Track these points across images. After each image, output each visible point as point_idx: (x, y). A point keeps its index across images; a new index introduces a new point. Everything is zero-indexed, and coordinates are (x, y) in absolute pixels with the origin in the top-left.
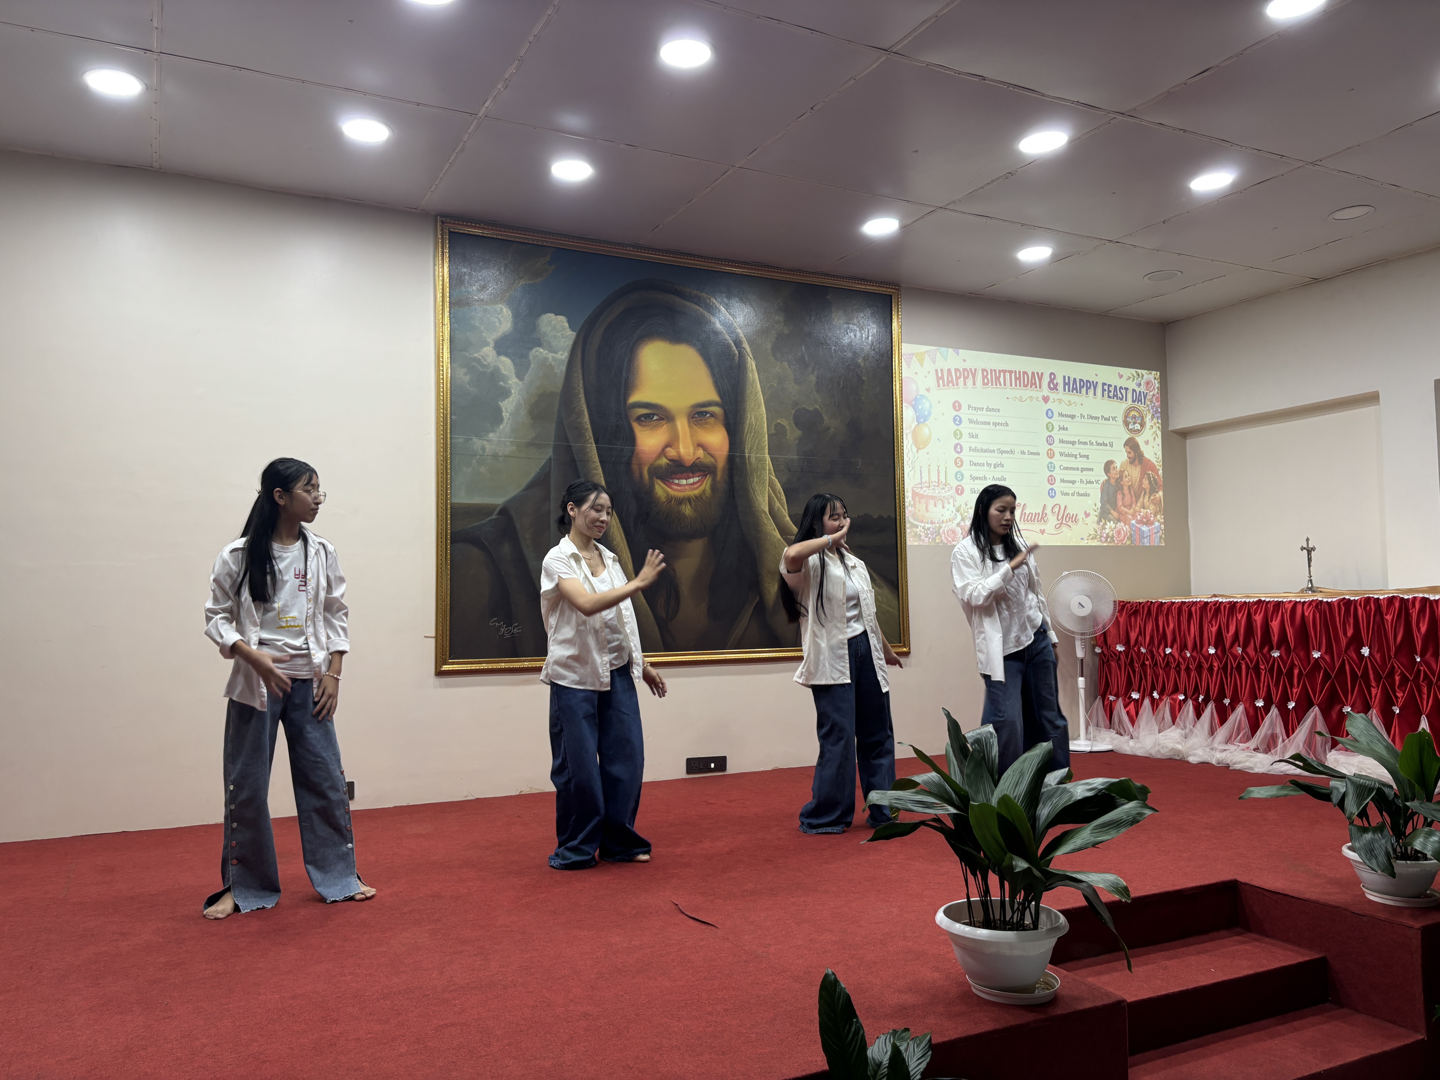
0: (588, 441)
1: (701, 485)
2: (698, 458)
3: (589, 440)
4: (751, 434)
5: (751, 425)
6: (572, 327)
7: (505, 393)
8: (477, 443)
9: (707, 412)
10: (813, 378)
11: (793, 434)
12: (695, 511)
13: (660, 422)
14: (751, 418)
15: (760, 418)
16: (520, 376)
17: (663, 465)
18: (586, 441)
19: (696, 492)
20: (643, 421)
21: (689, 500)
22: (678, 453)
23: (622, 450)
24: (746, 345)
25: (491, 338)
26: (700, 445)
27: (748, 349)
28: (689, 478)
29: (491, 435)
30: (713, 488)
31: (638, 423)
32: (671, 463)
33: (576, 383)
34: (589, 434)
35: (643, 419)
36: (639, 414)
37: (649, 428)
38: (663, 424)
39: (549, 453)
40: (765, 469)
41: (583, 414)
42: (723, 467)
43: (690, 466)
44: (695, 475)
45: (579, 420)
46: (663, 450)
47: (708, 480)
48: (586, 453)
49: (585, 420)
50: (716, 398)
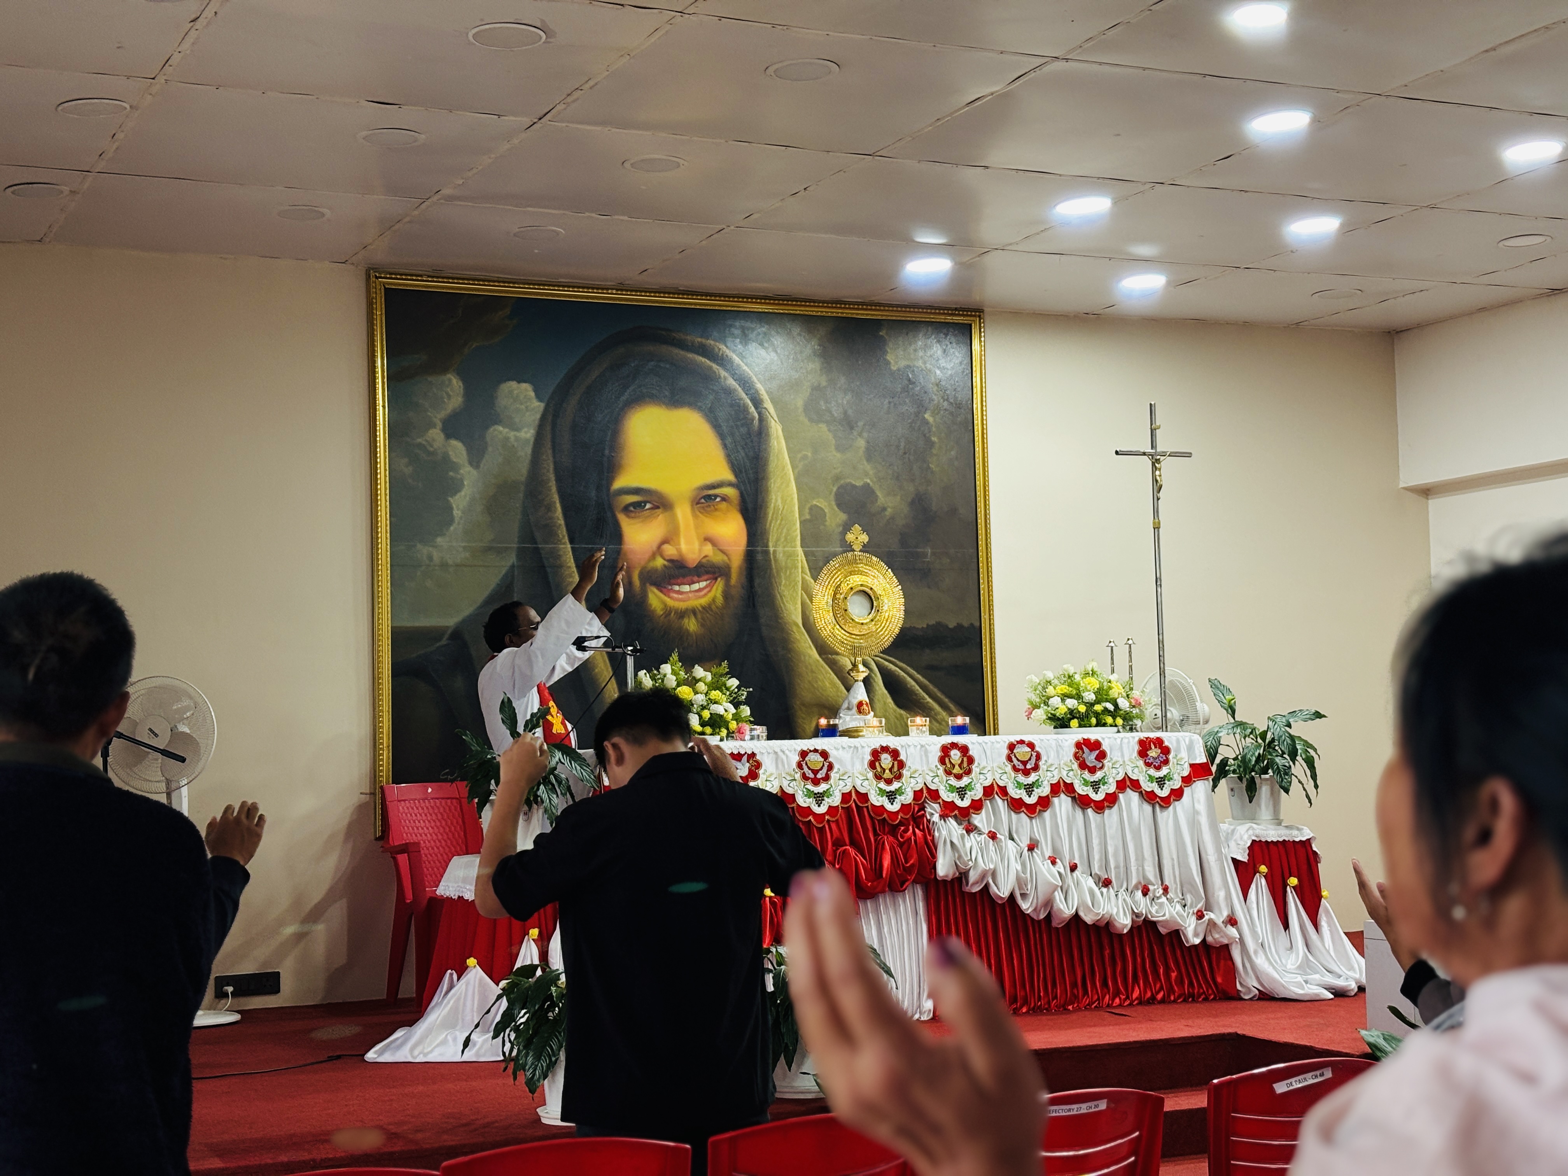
0: (561, 541)
1: (710, 591)
2: (706, 556)
3: (562, 539)
4: (777, 521)
5: (776, 509)
7: (455, 487)
8: (423, 551)
9: (716, 496)
10: (861, 443)
11: (833, 514)
12: (702, 625)
13: (654, 512)
14: (776, 500)
15: (788, 502)
16: (474, 463)
17: (658, 568)
18: (558, 541)
19: (704, 601)
20: (631, 511)
21: (694, 611)
22: (679, 550)
24: (768, 405)
25: (438, 417)
26: (708, 539)
28: (693, 583)
29: (439, 540)
30: (726, 595)
31: (626, 515)
32: (670, 565)
33: (545, 468)
34: (563, 532)
35: (632, 509)
36: (627, 503)
37: (641, 520)
38: (658, 514)
39: (512, 559)
40: (796, 568)
41: (555, 507)
42: (740, 568)
43: (695, 567)
44: (701, 579)
45: (549, 514)
46: (659, 547)
47: (719, 586)
48: (559, 557)
49: (557, 515)
50: (729, 476)
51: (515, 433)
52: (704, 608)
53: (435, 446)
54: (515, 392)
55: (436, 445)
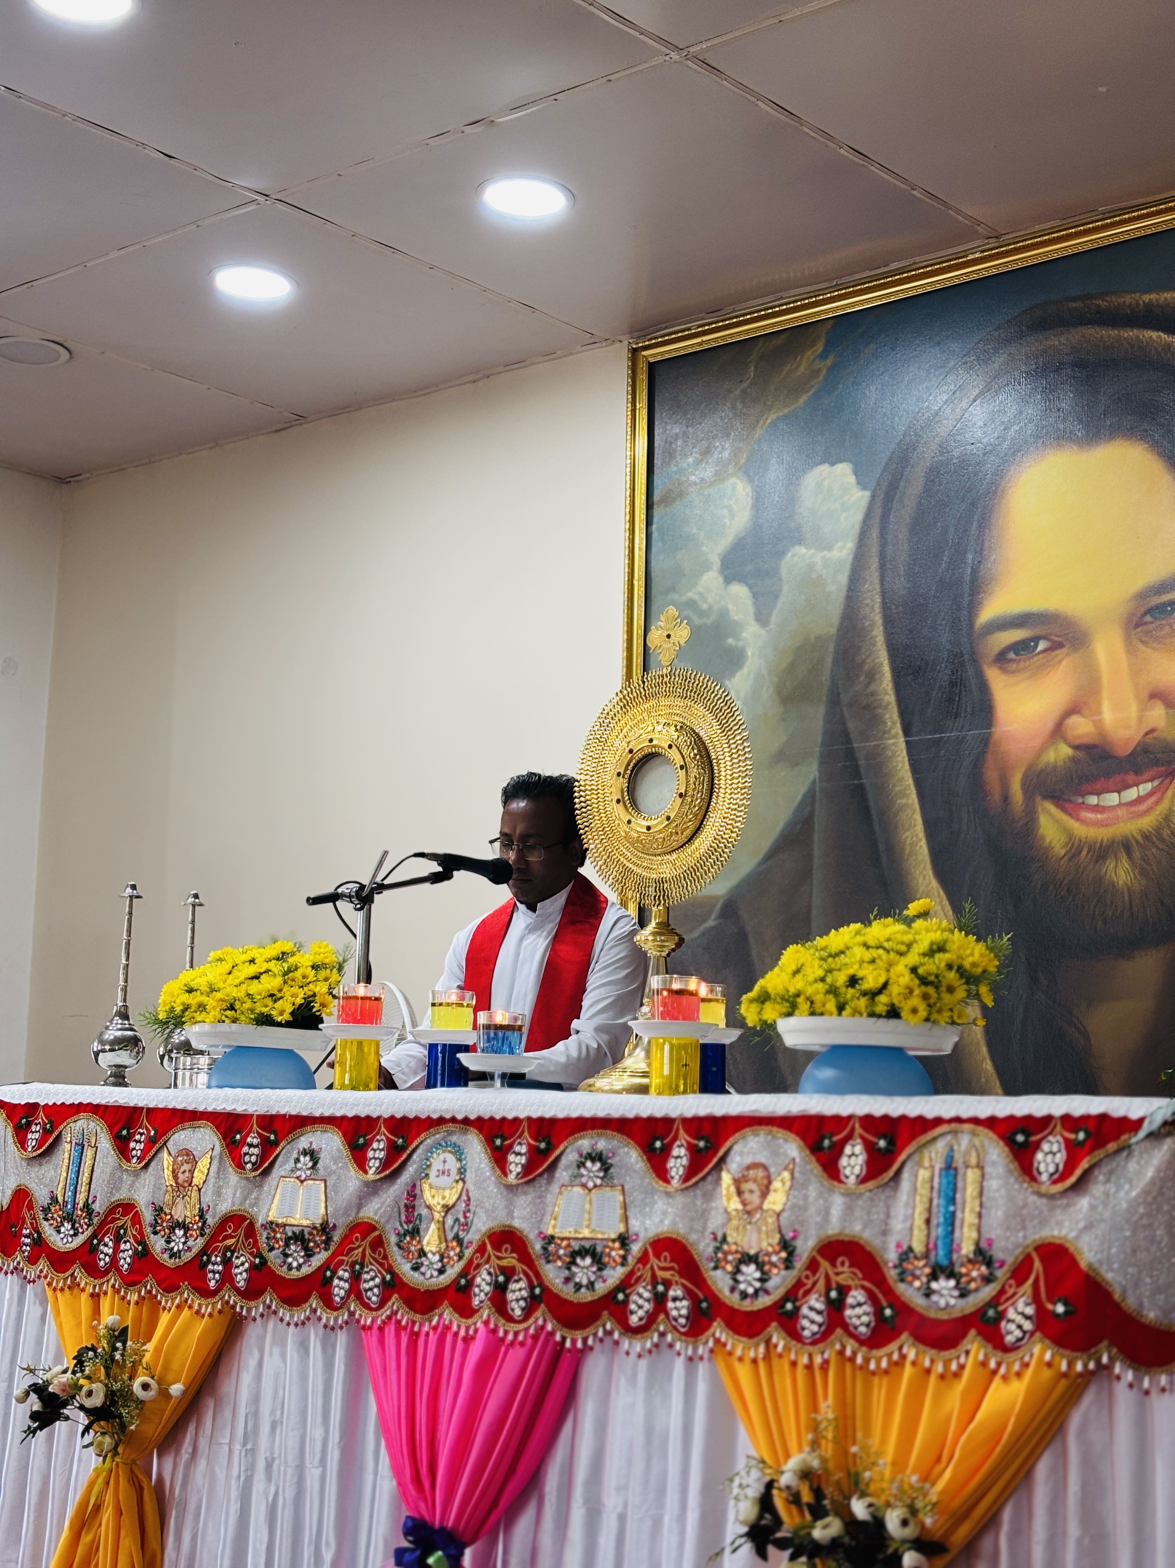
0: (889, 732)
1: (1157, 802)
2: (1152, 731)
3: (891, 728)
6: (862, 482)
7: (737, 660)
12: (1143, 873)
13: (1054, 654)
16: (762, 617)
17: (1058, 763)
18: (885, 732)
20: (1011, 660)
21: (1126, 845)
22: (1099, 725)
23: (962, 740)
25: (716, 551)
28: (1128, 787)
31: (1000, 668)
32: (1080, 754)
33: (867, 605)
34: (892, 716)
35: (1012, 655)
36: (1003, 645)
37: (1028, 674)
38: (1060, 657)
39: (811, 771)
41: (880, 672)
43: (1130, 755)
44: (1141, 778)
45: (873, 687)
46: (1060, 723)
48: (885, 762)
49: (884, 685)
51: (825, 553)
52: (1146, 836)
53: (710, 600)
54: (826, 482)
55: (711, 598)
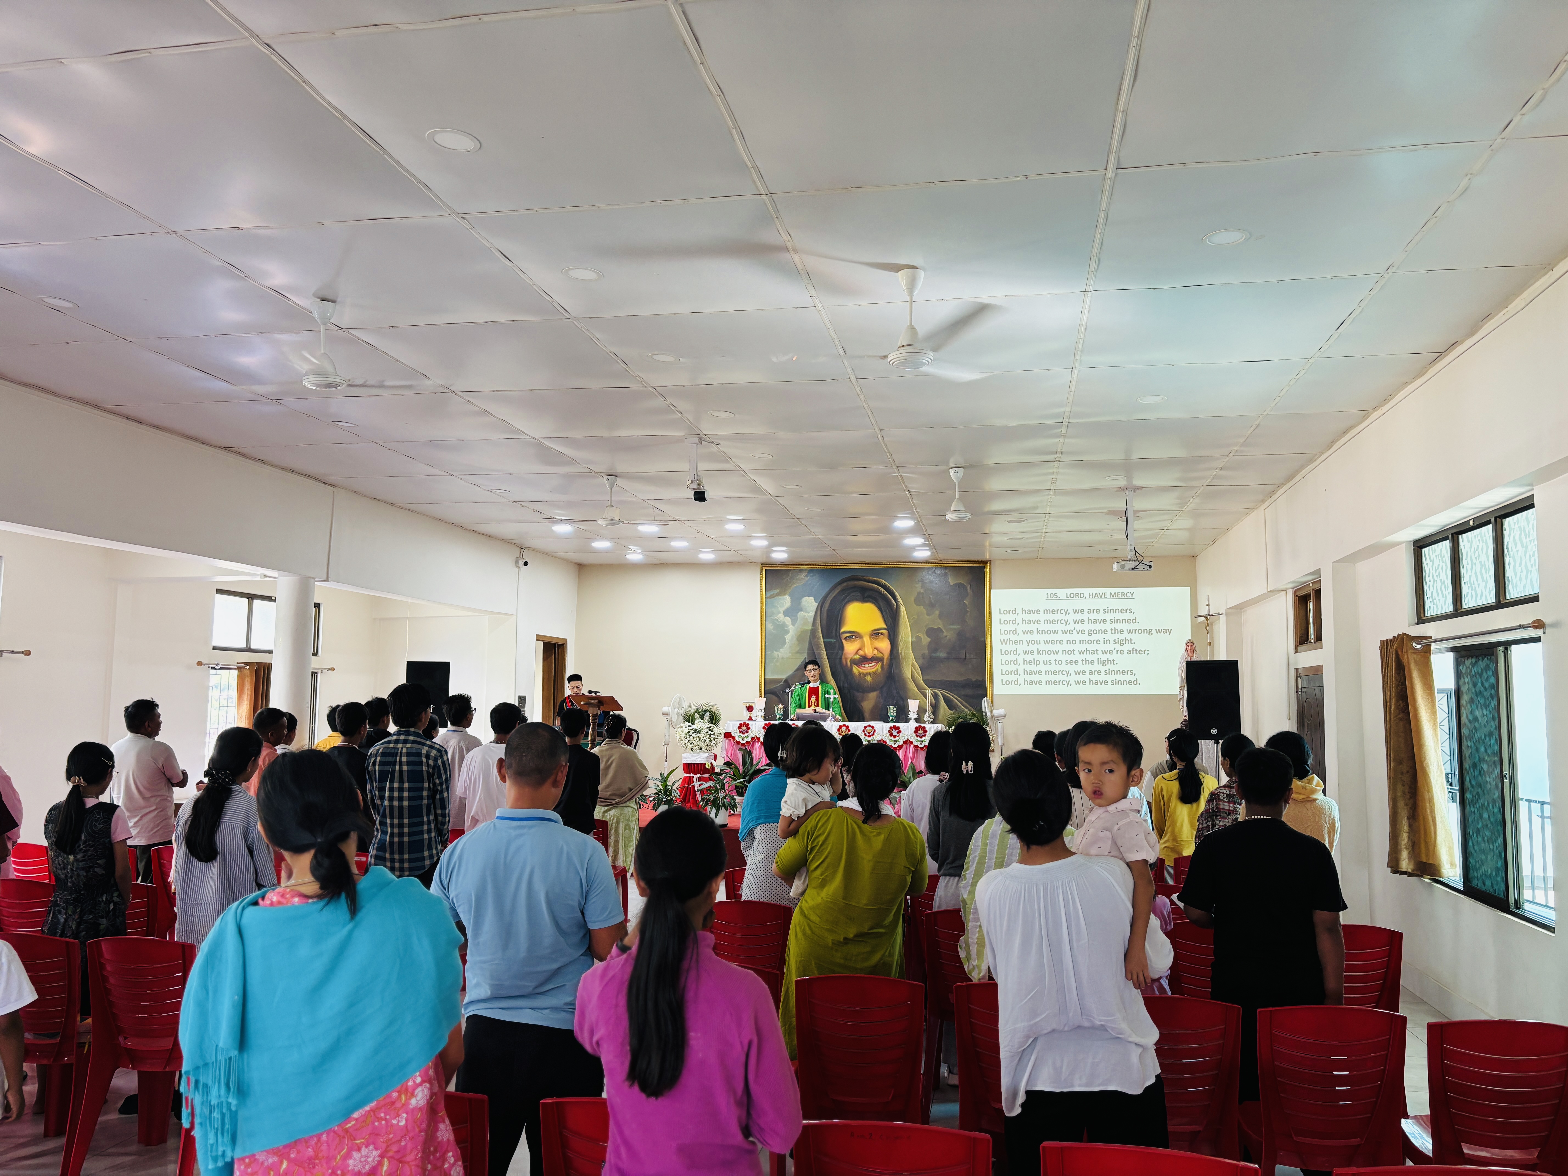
1: (876, 667)
2: (875, 654)
3: (822, 649)
4: (902, 642)
5: (902, 637)
6: (816, 602)
7: (787, 632)
8: (776, 653)
9: (879, 633)
10: (937, 612)
11: (926, 640)
12: (873, 678)
14: (902, 634)
15: (907, 634)
16: (793, 624)
17: (857, 659)
19: (874, 670)
21: (870, 674)
22: (865, 652)
23: (837, 653)
24: (900, 600)
25: (782, 610)
26: (875, 648)
27: (901, 602)
28: (870, 664)
29: (781, 650)
30: (882, 667)
31: (845, 640)
32: (861, 658)
34: (823, 647)
35: (848, 638)
36: (846, 636)
37: (851, 642)
38: (857, 640)
39: (805, 656)
40: (910, 658)
41: (820, 639)
42: (888, 658)
43: (871, 658)
44: (873, 662)
45: (818, 641)
46: (857, 651)
47: (880, 664)
48: (821, 655)
49: (821, 641)
50: (885, 626)
52: (873, 673)
54: (808, 600)
55: (781, 619)
